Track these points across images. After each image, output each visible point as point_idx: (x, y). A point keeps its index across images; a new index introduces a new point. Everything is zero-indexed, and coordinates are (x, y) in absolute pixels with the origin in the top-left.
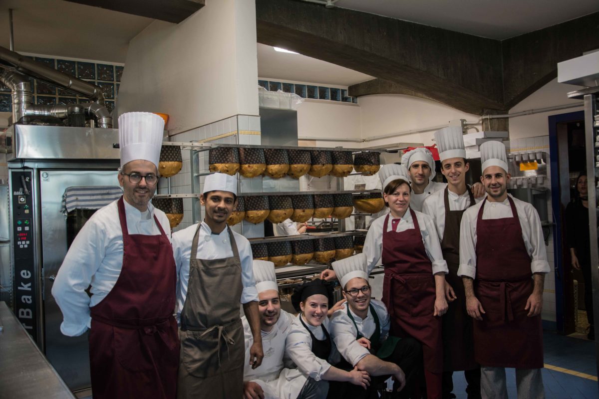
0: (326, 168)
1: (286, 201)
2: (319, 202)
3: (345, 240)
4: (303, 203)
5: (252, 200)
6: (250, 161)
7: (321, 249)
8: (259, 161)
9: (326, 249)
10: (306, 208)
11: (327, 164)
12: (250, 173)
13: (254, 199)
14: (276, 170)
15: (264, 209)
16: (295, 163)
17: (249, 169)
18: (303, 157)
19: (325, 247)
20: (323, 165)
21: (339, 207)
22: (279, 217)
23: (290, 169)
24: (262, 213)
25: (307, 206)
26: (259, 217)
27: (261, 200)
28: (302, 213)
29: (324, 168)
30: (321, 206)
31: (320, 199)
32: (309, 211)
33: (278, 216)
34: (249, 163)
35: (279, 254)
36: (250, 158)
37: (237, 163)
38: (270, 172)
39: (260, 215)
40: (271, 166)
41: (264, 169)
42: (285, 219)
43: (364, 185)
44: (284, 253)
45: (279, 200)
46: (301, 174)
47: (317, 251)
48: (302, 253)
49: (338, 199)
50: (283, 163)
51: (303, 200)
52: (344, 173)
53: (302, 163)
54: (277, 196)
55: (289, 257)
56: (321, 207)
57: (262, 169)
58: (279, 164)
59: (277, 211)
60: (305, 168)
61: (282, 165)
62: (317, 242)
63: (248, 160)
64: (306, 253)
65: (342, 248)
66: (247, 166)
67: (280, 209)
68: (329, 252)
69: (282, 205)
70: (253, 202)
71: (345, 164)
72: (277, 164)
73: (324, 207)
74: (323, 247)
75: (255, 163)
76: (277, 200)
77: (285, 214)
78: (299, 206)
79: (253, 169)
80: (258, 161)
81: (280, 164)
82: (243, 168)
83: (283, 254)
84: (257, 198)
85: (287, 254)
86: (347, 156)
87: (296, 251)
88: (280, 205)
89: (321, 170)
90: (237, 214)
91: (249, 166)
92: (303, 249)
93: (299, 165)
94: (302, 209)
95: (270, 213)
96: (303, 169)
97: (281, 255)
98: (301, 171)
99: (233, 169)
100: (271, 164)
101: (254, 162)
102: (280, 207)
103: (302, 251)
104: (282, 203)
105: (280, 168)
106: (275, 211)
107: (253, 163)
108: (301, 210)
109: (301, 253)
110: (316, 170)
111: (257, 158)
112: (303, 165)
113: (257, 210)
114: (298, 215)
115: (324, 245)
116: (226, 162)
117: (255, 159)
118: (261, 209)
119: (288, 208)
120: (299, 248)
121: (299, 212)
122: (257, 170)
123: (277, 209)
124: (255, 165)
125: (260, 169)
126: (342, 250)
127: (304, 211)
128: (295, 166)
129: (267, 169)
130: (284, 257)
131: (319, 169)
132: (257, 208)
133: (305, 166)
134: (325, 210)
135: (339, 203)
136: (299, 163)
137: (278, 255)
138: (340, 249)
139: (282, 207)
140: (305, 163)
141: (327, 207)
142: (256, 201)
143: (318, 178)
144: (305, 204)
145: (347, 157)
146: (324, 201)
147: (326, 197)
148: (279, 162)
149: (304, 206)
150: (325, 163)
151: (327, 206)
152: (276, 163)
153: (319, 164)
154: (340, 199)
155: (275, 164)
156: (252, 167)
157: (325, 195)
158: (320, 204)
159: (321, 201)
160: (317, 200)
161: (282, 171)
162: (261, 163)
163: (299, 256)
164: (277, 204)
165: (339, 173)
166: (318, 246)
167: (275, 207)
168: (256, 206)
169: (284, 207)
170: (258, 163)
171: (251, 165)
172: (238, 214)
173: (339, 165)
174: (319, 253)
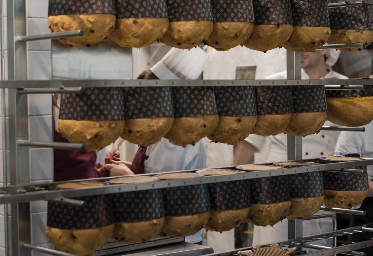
0: (282, 33)
1: (208, 100)
2: (266, 102)
3: (309, 179)
4: (238, 103)
5: (140, 95)
6: (138, 10)
7: (263, 198)
8: (157, 12)
9: (275, 200)
10: (243, 115)
11: (286, 23)
12: (137, 37)
13: (144, 94)
14: (189, 33)
15: (164, 116)
16: (226, 20)
17: (135, 29)
18: (242, 8)
19: (272, 195)
20: (278, 25)
21: (301, 112)
22: (192, 132)
23: (214, 32)
24: (161, 124)
25: (246, 111)
26: (154, 131)
27: (159, 96)
28: (235, 125)
29: (278, 31)
30: (269, 110)
31: (268, 97)
32: (249, 121)
33: (189, 130)
34: (136, 16)
35: (187, 211)
36: (137, 6)
37: (111, 13)
38: (176, 37)
39: (155, 128)
40: (179, 23)
41: (165, 30)
42: (201, 136)
43: (254, 69)
44: (197, 209)
45: (193, 96)
46: (235, 42)
47: (256, 202)
48: (231, 209)
49: (301, 96)
50: (203, 19)
51: (238, 97)
52: (313, 43)
53: (239, 21)
54: (189, 88)
55: (205, 216)
56: (270, 113)
57: (161, 30)
58: (195, 19)
59: (188, 119)
60: (244, 32)
61: (202, 23)
62: (257, 185)
63: (134, 8)
64: (238, 208)
65: (302, 196)
66: (130, 21)
67: (195, 115)
68: (280, 204)
69: (199, 106)
70: (141, 100)
71: (316, 26)
72: (191, 20)
73: (277, 113)
74: (269, 196)
75: (149, 17)
76: (189, 96)
77: (205, 126)
78: (229, 109)
79: (142, 29)
80: (154, 12)
81: (197, 20)
82: (122, 27)
83: (194, 211)
84: (152, 92)
85: (203, 212)
86: (319, 9)
87: (218, 204)
88: (196, 106)
89: (272, 36)
90: (109, 126)
91: (135, 22)
92: (232, 200)
93: (233, 24)
94: (237, 115)
95: (174, 123)
96: (241, 31)
97: (191, 213)
98: (236, 36)
99: (103, 26)
100: (179, 20)
101: (147, 13)
102: (195, 111)
103: (230, 205)
104: (199, 102)
105: (197, 28)
106: (184, 119)
107: (144, 16)
108: (234, 118)
109: (228, 208)
110: (262, 35)
111: (152, 6)
112: (241, 25)
113: (150, 117)
114: (227, 128)
115: (271, 191)
116: (90, 11)
117: (149, 8)
118: (158, 116)
119: (210, 114)
120: (224, 197)
121: (230, 122)
122: (152, 30)
123: (188, 115)
124: (148, 20)
125: (157, 29)
126: (302, 200)
127: (239, 121)
128: (225, 25)
129: (170, 29)
130: (196, 216)
131: (269, 34)
132: (149, 113)
133: (244, 27)
134: (278, 118)
135: (302, 105)
136: (233, 20)
137: (184, 213)
138: (298, 197)
139: (199, 112)
140: (245, 21)
141: (283, 113)
142: (148, 98)
143: (263, 52)
144: (242, 105)
145: (320, 11)
146: (276, 99)
147: (280, 93)
148: (196, 16)
149: (240, 110)
150: (281, 21)
151: (282, 110)
152: (190, 17)
153: (269, 22)
154: (304, 96)
155: (186, 19)
156: (142, 25)
157: (278, 87)
158: (268, 107)
159: (269, 101)
160: (262, 99)
161: (200, 35)
162: (161, 17)
163: (223, 213)
164: (188, 106)
165: (304, 44)
166: (258, 193)
167: (185, 111)
168: (148, 109)
169: (202, 111)
170: (154, 16)
171: (140, 20)
172: (113, 125)
173: (305, 27)
174: (260, 206)
